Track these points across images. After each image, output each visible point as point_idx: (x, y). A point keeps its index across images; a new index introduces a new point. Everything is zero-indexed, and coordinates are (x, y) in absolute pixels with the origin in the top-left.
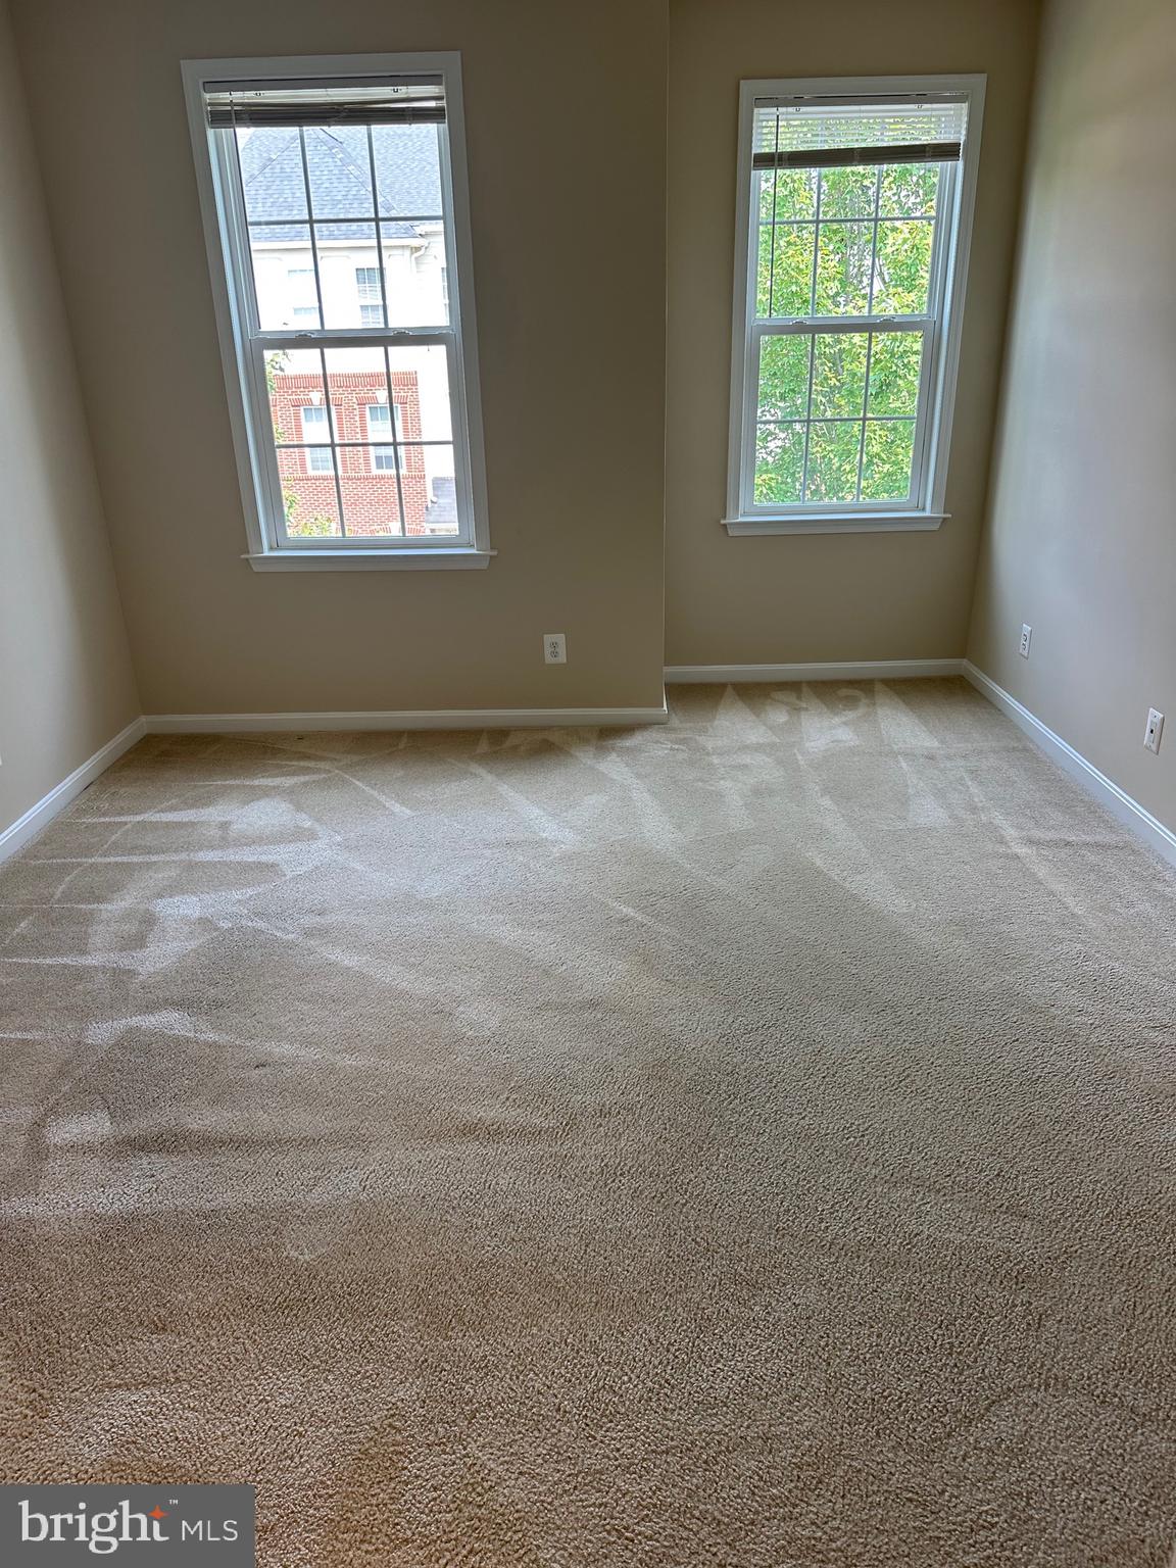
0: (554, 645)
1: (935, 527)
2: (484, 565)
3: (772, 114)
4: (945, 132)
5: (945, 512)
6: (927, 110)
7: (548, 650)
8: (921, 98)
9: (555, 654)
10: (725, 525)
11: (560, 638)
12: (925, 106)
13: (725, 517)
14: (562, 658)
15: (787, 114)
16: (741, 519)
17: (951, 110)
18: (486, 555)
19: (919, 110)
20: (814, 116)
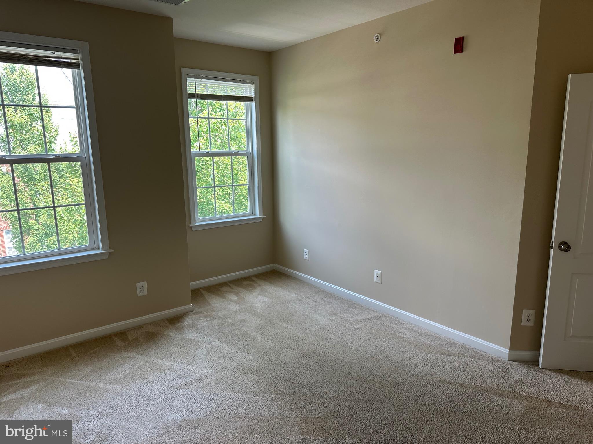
0: (142, 287)
1: (261, 220)
2: (106, 257)
3: (193, 80)
4: (245, 93)
5: (263, 215)
6: (242, 85)
7: (139, 290)
8: (239, 81)
9: (142, 291)
10: (191, 227)
11: (144, 284)
12: (241, 84)
13: (190, 223)
14: (146, 292)
15: (198, 81)
16: (197, 224)
17: (248, 86)
18: (108, 252)
19: (239, 85)
20: (210, 83)
